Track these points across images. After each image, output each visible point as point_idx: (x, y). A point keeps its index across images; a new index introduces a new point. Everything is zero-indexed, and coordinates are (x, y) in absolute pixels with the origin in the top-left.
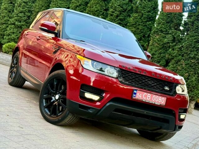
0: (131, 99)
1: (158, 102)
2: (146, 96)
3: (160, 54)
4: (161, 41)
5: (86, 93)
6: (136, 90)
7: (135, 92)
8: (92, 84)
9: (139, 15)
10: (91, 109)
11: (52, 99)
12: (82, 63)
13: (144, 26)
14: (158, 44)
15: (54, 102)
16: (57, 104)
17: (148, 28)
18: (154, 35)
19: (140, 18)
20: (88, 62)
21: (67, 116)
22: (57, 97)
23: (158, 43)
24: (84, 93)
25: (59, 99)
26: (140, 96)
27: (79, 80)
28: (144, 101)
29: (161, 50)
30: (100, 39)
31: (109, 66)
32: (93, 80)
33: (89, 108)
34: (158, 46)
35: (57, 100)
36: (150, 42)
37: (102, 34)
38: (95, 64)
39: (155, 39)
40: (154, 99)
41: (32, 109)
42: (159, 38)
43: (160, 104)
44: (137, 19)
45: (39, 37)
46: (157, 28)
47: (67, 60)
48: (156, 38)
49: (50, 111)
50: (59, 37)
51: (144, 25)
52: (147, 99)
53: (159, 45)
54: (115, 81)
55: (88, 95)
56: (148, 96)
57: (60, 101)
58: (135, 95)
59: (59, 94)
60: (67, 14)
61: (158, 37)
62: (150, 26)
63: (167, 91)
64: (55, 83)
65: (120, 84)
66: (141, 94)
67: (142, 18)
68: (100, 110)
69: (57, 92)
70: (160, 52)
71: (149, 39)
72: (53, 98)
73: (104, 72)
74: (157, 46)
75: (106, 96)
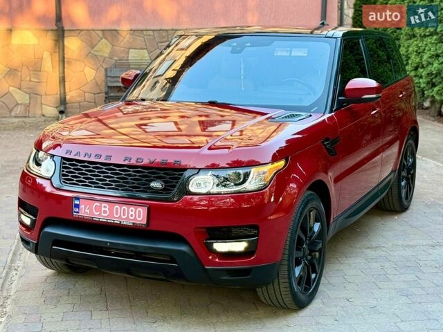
1: (127, 218)
2: (98, 209)
6: (78, 199)
7: (77, 202)
26: (86, 211)
28: (97, 221)
43: (133, 223)
52: (103, 214)
56: (103, 209)
58: (77, 210)
63: (156, 191)
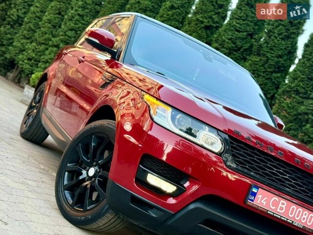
0: (244, 206)
1: (300, 221)
2: (276, 204)
3: (289, 131)
4: (293, 108)
5: (149, 174)
6: (257, 188)
7: (254, 190)
8: (164, 158)
9: (261, 60)
10: (154, 210)
11: (82, 174)
12: (152, 112)
13: (267, 79)
14: (288, 113)
15: (84, 180)
16: (89, 186)
17: (274, 83)
18: (283, 96)
19: (263, 66)
20: (164, 111)
21: (104, 214)
22: (92, 172)
23: (288, 111)
24: (146, 173)
25: (94, 176)
26: (262, 202)
27: (140, 145)
28: (269, 214)
29: (291, 124)
30: (194, 79)
31: (206, 127)
32: (168, 149)
33: (151, 207)
34: (287, 115)
35: (90, 178)
36: (274, 107)
37: (198, 70)
38: (178, 117)
39: (282, 104)
40: (291, 214)
41: (43, 186)
42: (291, 104)
43: (304, 226)
44: (257, 66)
45: (83, 57)
46: (290, 86)
47: (124, 103)
48: (285, 102)
49: (73, 197)
50: (118, 60)
51: (267, 77)
52: (278, 210)
53: (289, 115)
54: (214, 159)
55: (153, 179)
56: (280, 205)
57: (95, 180)
58: (253, 198)
59: (97, 168)
60: (140, 23)
61: (288, 101)
62: (277, 81)
64: (93, 144)
65: (222, 167)
66: (266, 198)
67: (267, 65)
68: (174, 215)
69: (94, 161)
70: (288, 127)
71: (273, 102)
72: (84, 172)
73: (195, 136)
74: (284, 116)
75: (190, 187)
